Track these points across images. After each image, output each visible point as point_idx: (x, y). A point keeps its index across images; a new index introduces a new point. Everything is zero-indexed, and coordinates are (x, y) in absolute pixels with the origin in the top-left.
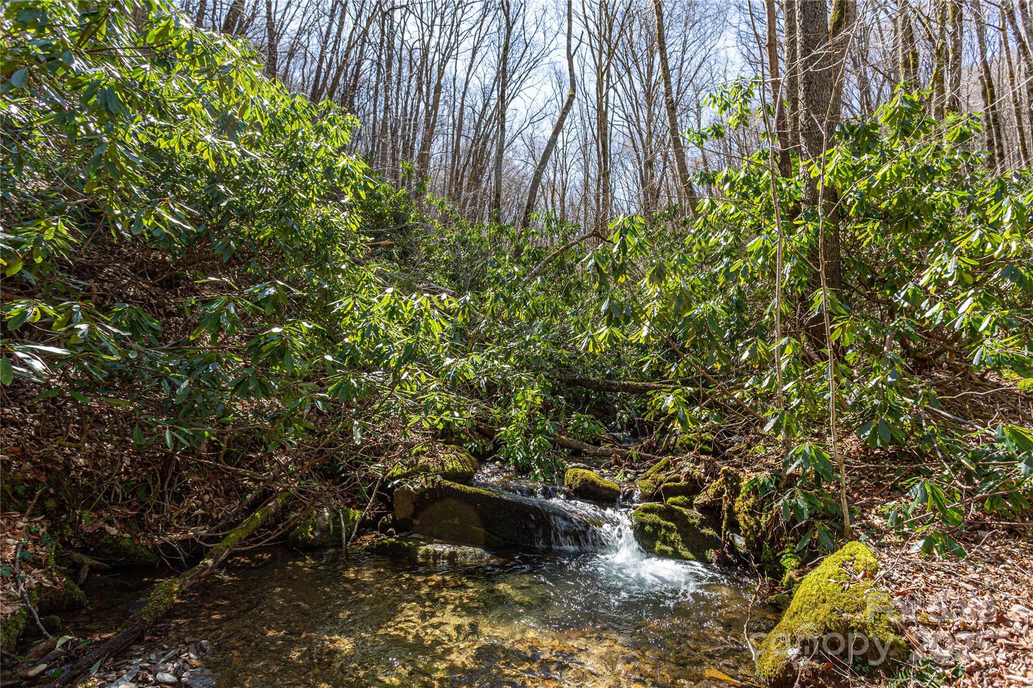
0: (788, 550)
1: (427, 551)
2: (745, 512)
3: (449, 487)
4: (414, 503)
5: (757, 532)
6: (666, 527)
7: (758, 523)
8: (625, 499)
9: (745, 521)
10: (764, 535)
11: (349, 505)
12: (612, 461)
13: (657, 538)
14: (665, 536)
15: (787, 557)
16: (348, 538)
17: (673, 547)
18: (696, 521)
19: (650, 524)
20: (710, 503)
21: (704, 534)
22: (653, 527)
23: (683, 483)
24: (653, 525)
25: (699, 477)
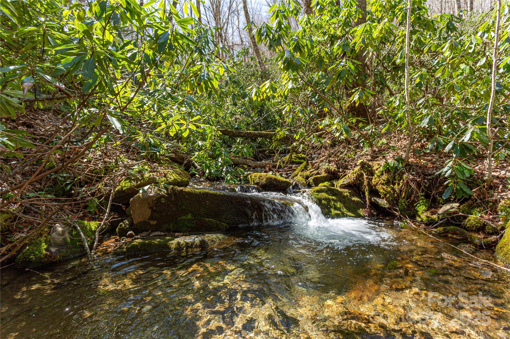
0: (421, 201)
1: (179, 243)
2: (383, 184)
3: (181, 191)
4: (151, 208)
5: (394, 194)
6: (333, 200)
7: (393, 189)
8: (293, 188)
9: (384, 189)
10: (400, 195)
11: (82, 218)
12: (267, 169)
13: (331, 207)
14: (335, 205)
15: (420, 205)
16: (91, 247)
17: (341, 211)
18: (348, 194)
19: (324, 199)
20: (353, 183)
21: (354, 201)
22: (327, 201)
23: (324, 174)
24: (326, 199)
25: (335, 170)
